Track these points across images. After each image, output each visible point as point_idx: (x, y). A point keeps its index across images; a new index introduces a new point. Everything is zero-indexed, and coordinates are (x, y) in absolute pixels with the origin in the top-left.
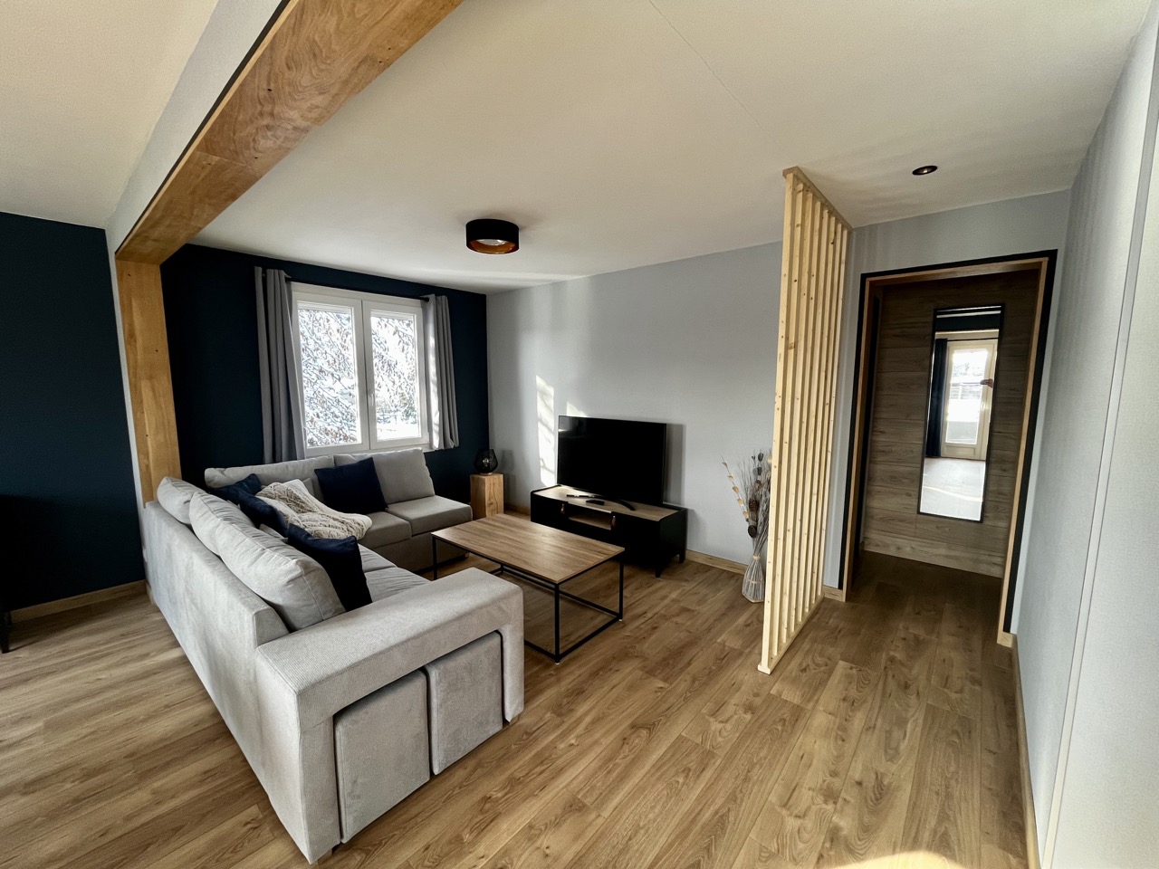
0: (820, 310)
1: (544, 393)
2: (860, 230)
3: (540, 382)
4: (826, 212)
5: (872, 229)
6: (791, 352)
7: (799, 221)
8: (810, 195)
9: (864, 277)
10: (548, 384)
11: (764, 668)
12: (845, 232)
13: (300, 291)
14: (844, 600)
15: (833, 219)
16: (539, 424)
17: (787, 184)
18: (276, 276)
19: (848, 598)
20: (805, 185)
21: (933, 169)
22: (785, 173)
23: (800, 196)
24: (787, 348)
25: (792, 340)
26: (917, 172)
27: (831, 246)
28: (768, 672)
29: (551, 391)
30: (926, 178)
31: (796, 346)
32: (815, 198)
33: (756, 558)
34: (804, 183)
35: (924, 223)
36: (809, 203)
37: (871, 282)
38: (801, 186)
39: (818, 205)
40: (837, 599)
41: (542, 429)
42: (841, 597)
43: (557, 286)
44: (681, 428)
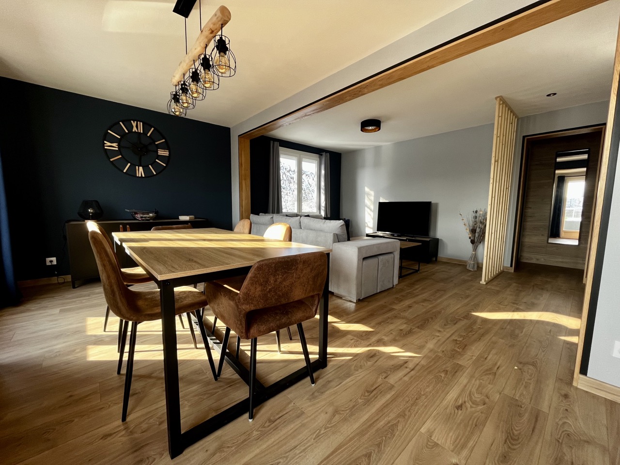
0: (506, 149)
1: (368, 194)
2: (522, 119)
3: (367, 189)
4: (509, 111)
5: (528, 117)
6: (496, 163)
7: (500, 115)
8: (504, 105)
9: (524, 137)
10: (371, 190)
11: (483, 282)
12: (516, 119)
13: (282, 150)
14: (513, 271)
15: (512, 114)
16: (366, 208)
17: (497, 102)
18: (277, 144)
19: (514, 271)
20: (503, 102)
21: (555, 94)
22: (496, 98)
23: (501, 106)
24: (495, 161)
25: (497, 159)
26: (548, 96)
27: (511, 125)
28: (485, 283)
29: (372, 193)
30: (552, 97)
31: (498, 161)
32: (506, 106)
33: (474, 253)
34: (503, 101)
35: (551, 114)
36: (504, 108)
37: (527, 139)
38: (501, 102)
39: (507, 109)
40: (510, 271)
41: (367, 210)
42: (512, 270)
43: (377, 149)
44: (437, 204)
